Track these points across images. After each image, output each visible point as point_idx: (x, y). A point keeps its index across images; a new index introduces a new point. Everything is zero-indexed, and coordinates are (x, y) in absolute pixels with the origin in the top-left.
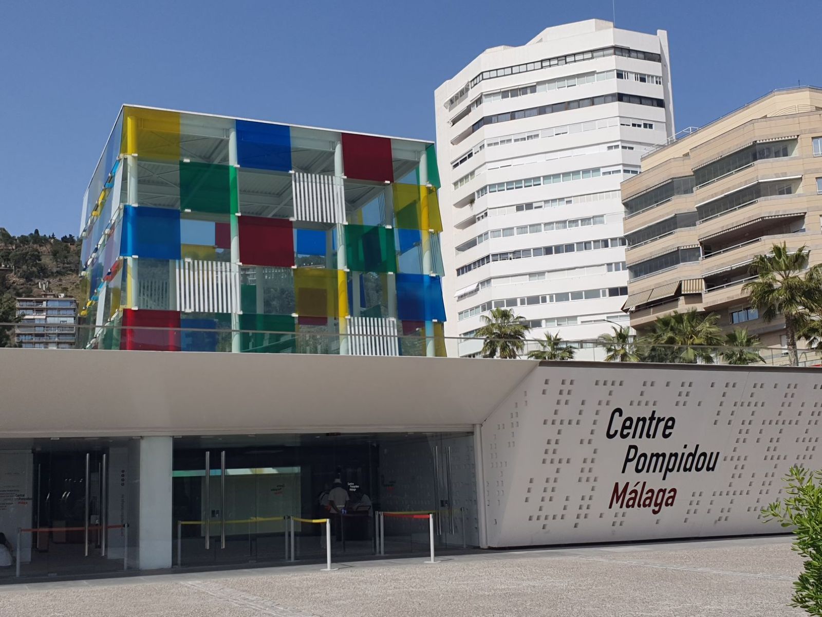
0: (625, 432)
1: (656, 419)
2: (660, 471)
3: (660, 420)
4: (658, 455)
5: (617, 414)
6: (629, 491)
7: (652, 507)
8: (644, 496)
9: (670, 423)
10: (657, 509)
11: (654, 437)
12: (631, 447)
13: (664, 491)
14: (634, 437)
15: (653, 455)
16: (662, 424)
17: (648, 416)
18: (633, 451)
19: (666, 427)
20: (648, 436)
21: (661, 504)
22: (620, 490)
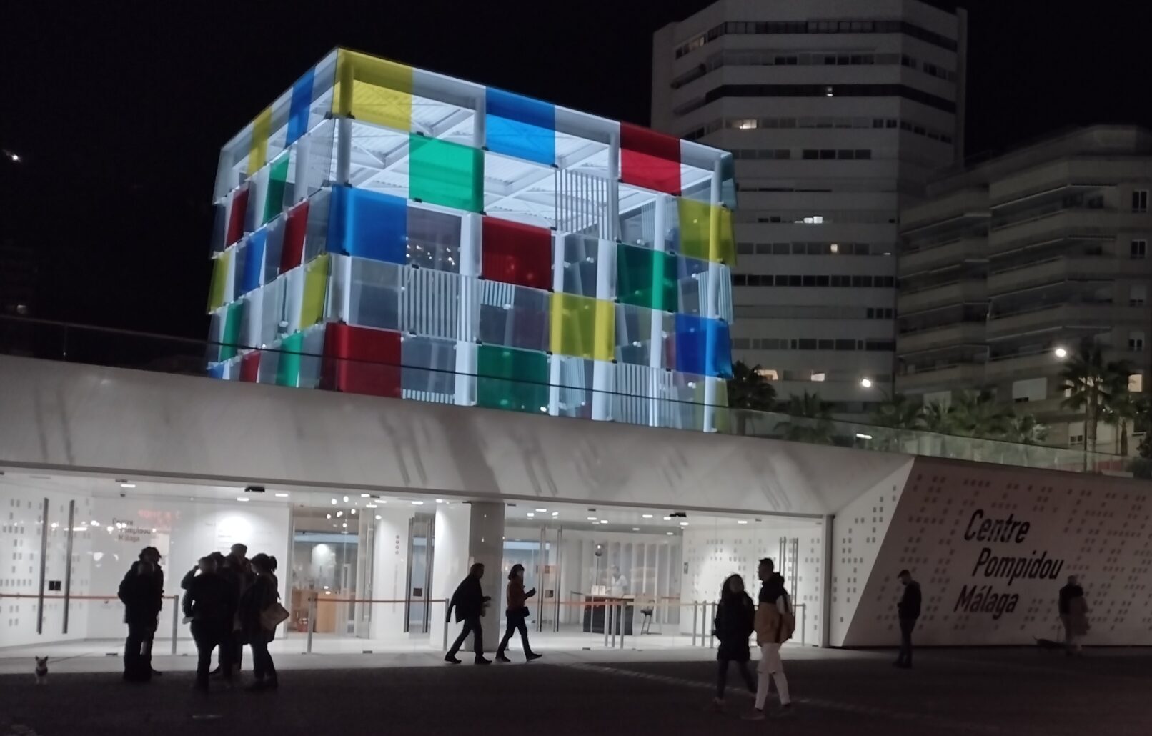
0: (983, 534)
2: (1007, 576)
5: (978, 516)
6: (975, 594)
7: (994, 612)
9: (1024, 528)
10: (997, 614)
11: (1007, 540)
12: (985, 550)
16: (1017, 529)
18: (986, 554)
19: (1021, 532)
21: (1001, 610)
22: (967, 593)
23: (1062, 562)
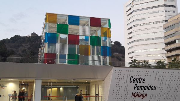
1: (141, 79)
2: (143, 90)
7: (142, 97)
8: (139, 95)
13: (144, 94)
14: (136, 82)
15: (141, 86)
18: (136, 85)
19: (143, 81)
20: (139, 82)
22: (134, 93)
23: (156, 87)
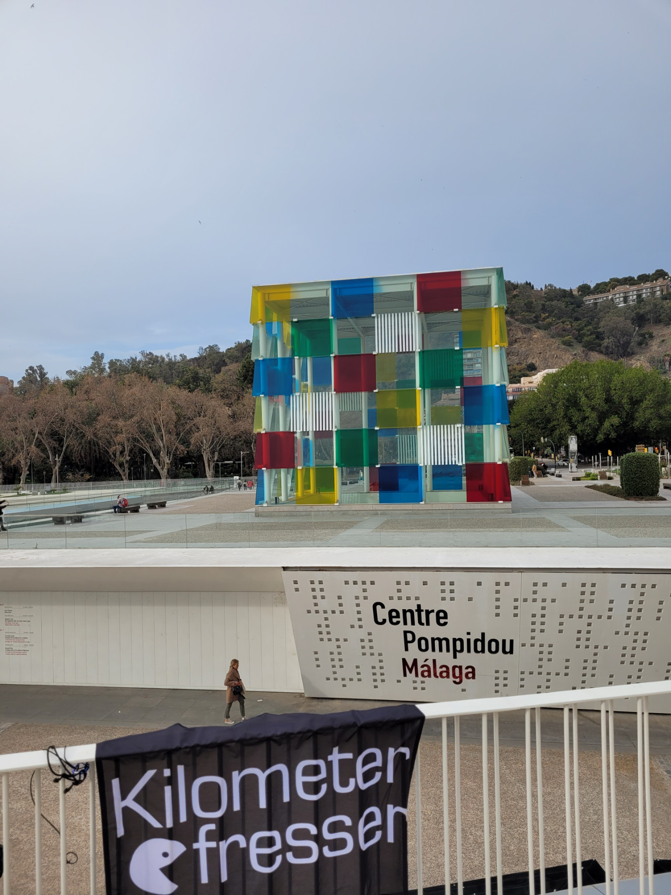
0: (395, 620)
1: (424, 611)
2: (448, 650)
3: (428, 613)
4: (438, 639)
5: (379, 607)
6: (419, 665)
7: (451, 678)
8: (438, 671)
9: (442, 615)
10: (458, 680)
11: (428, 624)
12: (405, 633)
13: (460, 668)
14: (405, 623)
15: (433, 640)
16: (433, 617)
17: (414, 608)
18: (409, 635)
19: (438, 618)
20: (421, 623)
21: (460, 677)
22: (410, 664)
23: (512, 642)
